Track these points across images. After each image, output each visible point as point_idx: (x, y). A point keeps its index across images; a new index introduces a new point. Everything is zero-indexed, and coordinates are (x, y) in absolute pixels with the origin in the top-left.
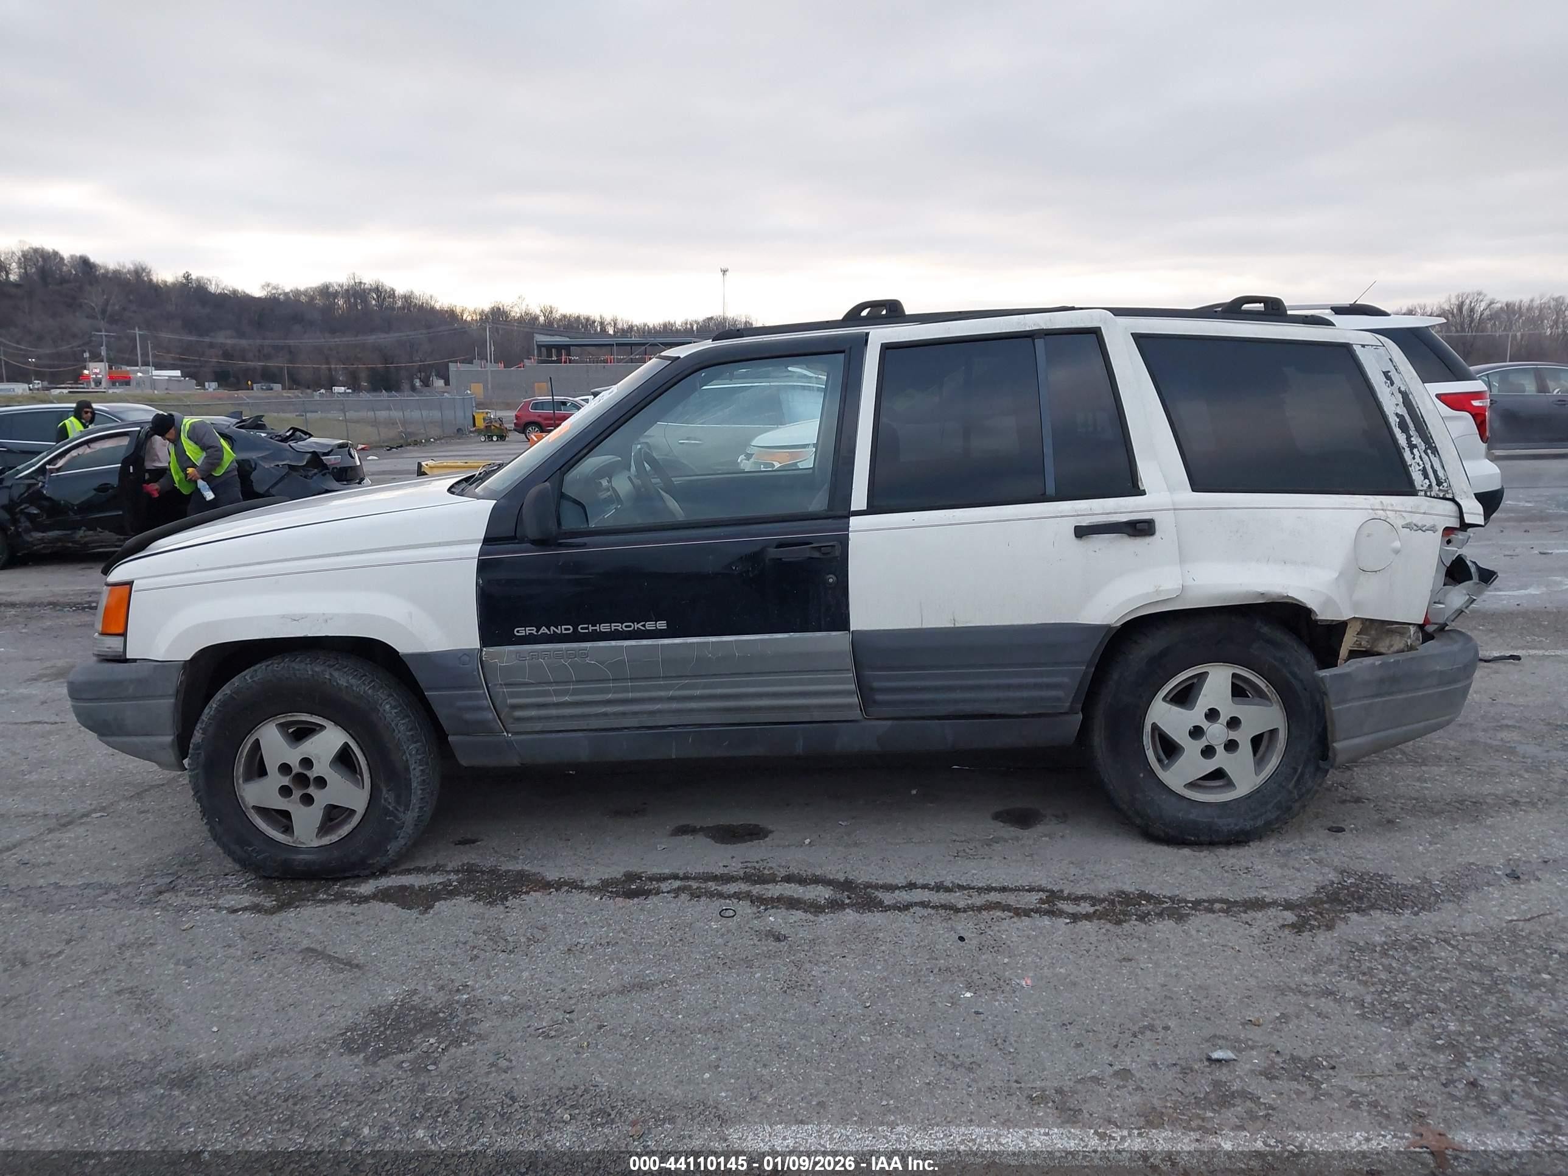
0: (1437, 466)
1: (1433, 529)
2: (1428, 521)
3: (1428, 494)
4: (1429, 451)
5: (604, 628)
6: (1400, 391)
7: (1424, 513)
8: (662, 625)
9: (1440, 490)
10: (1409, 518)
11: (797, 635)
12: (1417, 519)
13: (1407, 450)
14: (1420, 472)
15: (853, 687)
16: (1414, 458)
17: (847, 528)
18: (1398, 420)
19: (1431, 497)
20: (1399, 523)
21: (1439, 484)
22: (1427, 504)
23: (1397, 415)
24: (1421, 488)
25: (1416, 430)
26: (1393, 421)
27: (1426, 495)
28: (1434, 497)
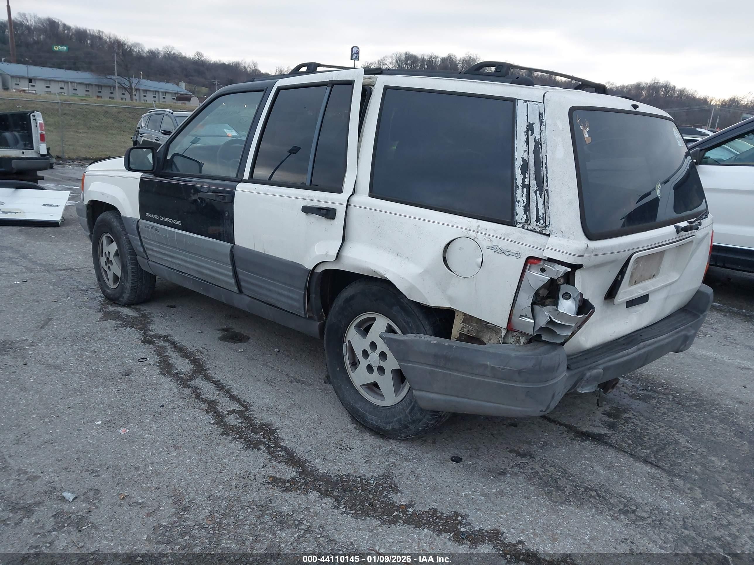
0: (540, 206)
1: (517, 255)
2: (514, 248)
3: (526, 227)
4: (538, 192)
5: (166, 219)
6: (535, 141)
7: (512, 241)
8: (179, 223)
9: (537, 225)
10: (495, 242)
11: (215, 240)
12: (504, 245)
13: (520, 188)
14: (523, 208)
15: (231, 274)
16: (522, 196)
17: (235, 188)
18: (522, 163)
19: (527, 229)
20: (485, 243)
21: (538, 220)
22: (519, 234)
23: (523, 159)
24: (521, 221)
25: (535, 174)
26: (519, 163)
27: (523, 227)
28: (530, 230)
